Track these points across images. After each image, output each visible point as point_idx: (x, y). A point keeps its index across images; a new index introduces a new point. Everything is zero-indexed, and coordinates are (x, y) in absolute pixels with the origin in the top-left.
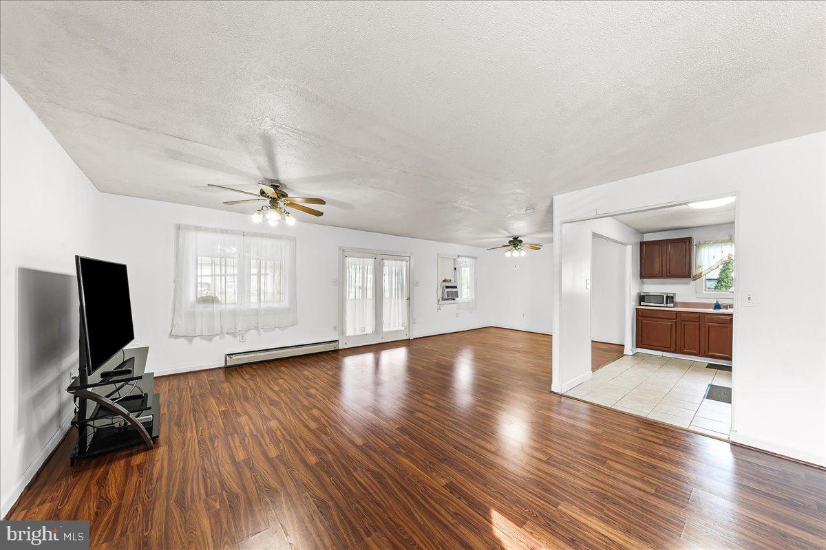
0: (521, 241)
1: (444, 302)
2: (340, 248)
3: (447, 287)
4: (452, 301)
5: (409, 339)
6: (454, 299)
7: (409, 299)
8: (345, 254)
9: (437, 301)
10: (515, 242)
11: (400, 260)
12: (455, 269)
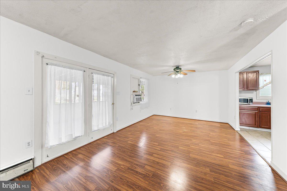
0: (181, 69)
1: (134, 104)
2: (38, 53)
3: (136, 95)
4: (138, 104)
5: (114, 133)
6: (139, 102)
7: (113, 104)
8: (45, 61)
9: (130, 104)
10: (177, 69)
11: (107, 76)
12: (139, 85)
